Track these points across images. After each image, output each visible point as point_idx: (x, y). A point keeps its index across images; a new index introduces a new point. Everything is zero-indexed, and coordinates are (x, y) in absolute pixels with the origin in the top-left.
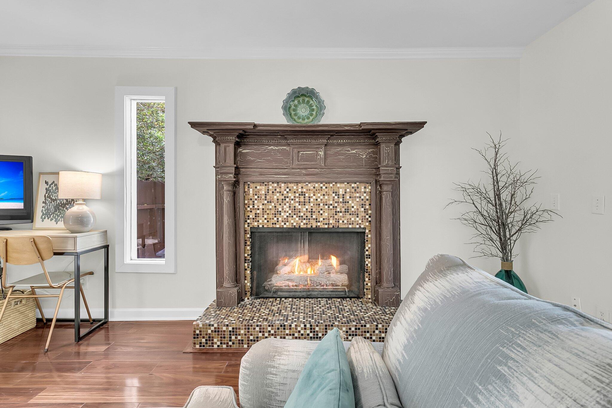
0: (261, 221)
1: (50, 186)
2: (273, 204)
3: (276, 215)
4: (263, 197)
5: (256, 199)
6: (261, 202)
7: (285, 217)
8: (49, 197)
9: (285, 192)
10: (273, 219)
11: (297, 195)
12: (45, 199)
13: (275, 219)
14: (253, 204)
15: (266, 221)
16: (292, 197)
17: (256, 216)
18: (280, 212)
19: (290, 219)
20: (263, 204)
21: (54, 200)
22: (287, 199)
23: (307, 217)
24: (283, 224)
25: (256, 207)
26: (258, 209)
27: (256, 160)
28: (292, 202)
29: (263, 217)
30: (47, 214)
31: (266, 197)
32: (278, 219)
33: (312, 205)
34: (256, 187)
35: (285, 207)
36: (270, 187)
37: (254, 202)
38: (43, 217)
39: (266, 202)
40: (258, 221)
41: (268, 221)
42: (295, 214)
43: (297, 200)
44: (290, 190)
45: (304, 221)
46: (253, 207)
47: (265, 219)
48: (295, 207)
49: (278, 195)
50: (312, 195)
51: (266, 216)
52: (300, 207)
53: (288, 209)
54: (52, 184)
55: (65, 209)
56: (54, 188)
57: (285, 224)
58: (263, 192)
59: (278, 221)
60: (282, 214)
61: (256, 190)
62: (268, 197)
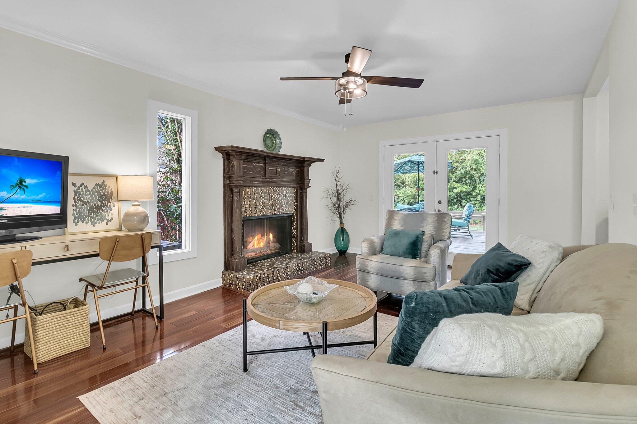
0: (248, 213)
1: (79, 188)
2: (254, 201)
3: (256, 208)
4: (250, 197)
5: (246, 198)
6: (248, 200)
7: (260, 209)
8: (80, 200)
9: (260, 193)
10: (254, 211)
11: (266, 195)
12: (75, 202)
13: (256, 210)
14: (245, 201)
15: (251, 212)
16: (264, 196)
17: (246, 209)
18: (258, 206)
19: (262, 210)
20: (250, 201)
21: (86, 203)
22: (261, 198)
23: (270, 208)
24: (259, 213)
25: (246, 203)
26: (247, 205)
27: (248, 172)
28: (264, 199)
29: (249, 209)
30: (80, 218)
31: (251, 196)
32: (257, 210)
33: (273, 201)
34: (246, 190)
35: (260, 202)
36: (253, 190)
37: (245, 200)
38: (76, 221)
39: (251, 200)
40: (247, 213)
41: (252, 212)
42: (265, 207)
43: (266, 198)
44: (263, 192)
45: (269, 211)
46: (244, 203)
47: (251, 211)
48: (265, 202)
49: (257, 195)
50: (273, 195)
51: (251, 209)
52: (267, 202)
53: (262, 204)
54: (81, 186)
55: (101, 211)
56: (84, 190)
57: (260, 213)
58: (250, 193)
59: (257, 212)
60: (259, 207)
61: (246, 192)
62: (252, 197)
